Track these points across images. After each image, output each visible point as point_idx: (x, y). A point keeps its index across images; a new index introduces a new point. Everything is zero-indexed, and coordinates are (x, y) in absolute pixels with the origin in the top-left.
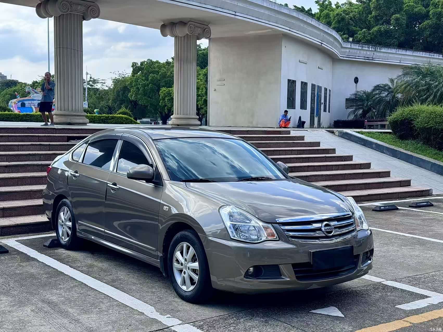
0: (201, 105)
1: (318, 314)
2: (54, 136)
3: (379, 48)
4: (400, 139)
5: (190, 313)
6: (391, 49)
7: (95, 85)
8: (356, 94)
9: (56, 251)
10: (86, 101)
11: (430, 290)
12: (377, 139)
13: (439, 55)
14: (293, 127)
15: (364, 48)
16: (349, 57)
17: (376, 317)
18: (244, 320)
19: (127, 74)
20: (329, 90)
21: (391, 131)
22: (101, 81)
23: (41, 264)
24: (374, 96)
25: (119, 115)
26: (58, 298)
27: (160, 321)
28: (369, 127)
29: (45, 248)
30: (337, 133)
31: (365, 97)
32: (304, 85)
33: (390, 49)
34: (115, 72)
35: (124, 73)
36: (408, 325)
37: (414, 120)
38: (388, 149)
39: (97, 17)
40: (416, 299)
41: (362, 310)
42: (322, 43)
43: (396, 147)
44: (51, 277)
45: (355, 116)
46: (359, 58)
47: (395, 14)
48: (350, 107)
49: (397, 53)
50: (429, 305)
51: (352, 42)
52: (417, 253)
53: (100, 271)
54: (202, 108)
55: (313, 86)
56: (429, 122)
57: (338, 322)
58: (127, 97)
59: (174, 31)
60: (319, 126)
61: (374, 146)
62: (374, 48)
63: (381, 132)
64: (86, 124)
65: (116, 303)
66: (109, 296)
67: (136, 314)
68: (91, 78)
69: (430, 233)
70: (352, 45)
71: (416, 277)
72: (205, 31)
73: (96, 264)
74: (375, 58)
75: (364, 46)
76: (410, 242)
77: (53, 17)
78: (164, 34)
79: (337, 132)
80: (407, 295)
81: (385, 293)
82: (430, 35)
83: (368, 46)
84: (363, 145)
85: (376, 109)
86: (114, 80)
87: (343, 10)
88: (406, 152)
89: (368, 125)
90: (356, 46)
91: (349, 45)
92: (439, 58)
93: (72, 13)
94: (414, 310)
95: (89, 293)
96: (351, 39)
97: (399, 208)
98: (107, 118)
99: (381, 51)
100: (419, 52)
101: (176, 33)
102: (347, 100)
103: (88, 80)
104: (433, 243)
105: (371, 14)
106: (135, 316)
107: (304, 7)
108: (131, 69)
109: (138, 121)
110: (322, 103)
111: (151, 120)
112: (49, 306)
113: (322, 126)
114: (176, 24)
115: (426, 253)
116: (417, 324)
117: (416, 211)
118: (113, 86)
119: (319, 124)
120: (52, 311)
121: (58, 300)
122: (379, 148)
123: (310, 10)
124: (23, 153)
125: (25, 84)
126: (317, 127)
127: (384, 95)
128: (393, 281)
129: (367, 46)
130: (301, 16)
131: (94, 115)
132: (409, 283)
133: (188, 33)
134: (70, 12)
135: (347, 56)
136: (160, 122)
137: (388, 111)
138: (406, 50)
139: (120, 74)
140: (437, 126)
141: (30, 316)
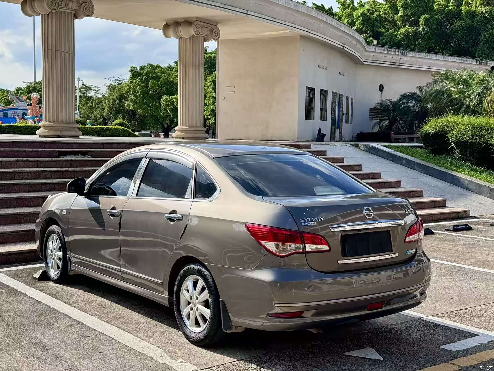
0: (207, 115)
1: (353, 356)
2: (43, 151)
3: (406, 52)
4: (433, 154)
5: (206, 357)
6: (420, 53)
7: (87, 93)
8: (380, 104)
9: (47, 284)
10: (78, 111)
11: (477, 327)
12: (407, 154)
13: (473, 60)
14: (313, 141)
15: (390, 52)
16: (373, 61)
17: (419, 360)
18: (269, 364)
19: (123, 80)
20: (352, 98)
21: (422, 145)
22: (94, 88)
23: (30, 299)
24: (401, 106)
25: (115, 127)
26: (51, 340)
27: (172, 367)
28: (396, 140)
29: (34, 280)
30: (362, 148)
31: (391, 106)
32: (324, 92)
33: (418, 53)
34: (110, 78)
35: (120, 80)
36: (457, 368)
37: (448, 133)
38: (419, 165)
39: (91, 15)
40: (463, 338)
41: (402, 351)
42: (344, 47)
43: (429, 163)
44: (43, 315)
45: (380, 128)
46: (385, 63)
47: (424, 15)
48: (374, 118)
49: (426, 57)
50: (477, 344)
51: (376, 45)
52: (459, 284)
53: (100, 308)
54: (209, 119)
55: (334, 94)
56: (464, 135)
57: (376, 366)
58: (123, 106)
59: (178, 31)
60: (341, 140)
61: (404, 161)
62: (400, 52)
63: (411, 147)
64: (79, 136)
65: (119, 346)
66: (111, 338)
67: (143, 359)
68: (83, 84)
69: (472, 261)
70: (377, 48)
71: (460, 311)
72: (213, 32)
73: (94, 299)
74: (402, 64)
75: (390, 50)
76: (450, 271)
77: (41, 15)
78: (166, 35)
79: (363, 146)
80: (452, 333)
81: (427, 331)
82: (463, 37)
83: (395, 50)
84: (392, 161)
85: (403, 121)
86: (109, 86)
87: (366, 9)
88: (439, 169)
89: (395, 138)
90: (381, 49)
91: (374, 49)
92: (472, 63)
93: (62, 10)
94: (461, 351)
95: (88, 334)
96: (375, 42)
97: (434, 231)
98: (101, 130)
99: (409, 55)
100: (450, 57)
101: (180, 34)
102: (371, 110)
103: (80, 86)
104: (476, 272)
105: (398, 13)
106: (142, 360)
107: (324, 6)
108: (129, 75)
109: (137, 133)
110: (344, 113)
111: (151, 132)
112: (42, 350)
113: (344, 139)
114: (181, 23)
115: (469, 284)
116: (466, 367)
117: (453, 235)
118: (108, 93)
119: (340, 137)
120: (45, 356)
121: (52, 343)
122: (409, 164)
123: (331, 9)
124: (8, 170)
125: (8, 91)
126: (338, 140)
127: (412, 105)
128: (435, 316)
129: (393, 50)
130: (321, 16)
131: (87, 126)
132: (452, 318)
133: (194, 34)
134: (60, 10)
135: (371, 61)
136: (162, 134)
137: (417, 123)
138: (437, 54)
139: (116, 80)
140: (473, 139)
141: (19, 362)
